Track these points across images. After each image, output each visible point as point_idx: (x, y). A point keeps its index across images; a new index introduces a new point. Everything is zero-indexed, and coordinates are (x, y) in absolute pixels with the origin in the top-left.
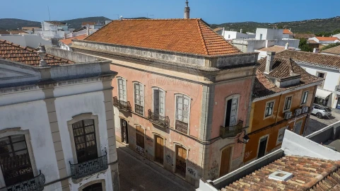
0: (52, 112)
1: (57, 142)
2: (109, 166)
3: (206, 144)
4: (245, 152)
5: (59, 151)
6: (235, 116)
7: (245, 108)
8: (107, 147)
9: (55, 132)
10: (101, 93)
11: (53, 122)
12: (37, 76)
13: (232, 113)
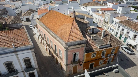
0: (18, 57)
1: (20, 64)
2: (35, 69)
3: (66, 66)
4: (83, 67)
5: (21, 65)
6: (77, 58)
7: (82, 55)
8: (34, 65)
9: (19, 62)
10: (31, 53)
11: (18, 60)
12: (13, 50)
13: (76, 57)
